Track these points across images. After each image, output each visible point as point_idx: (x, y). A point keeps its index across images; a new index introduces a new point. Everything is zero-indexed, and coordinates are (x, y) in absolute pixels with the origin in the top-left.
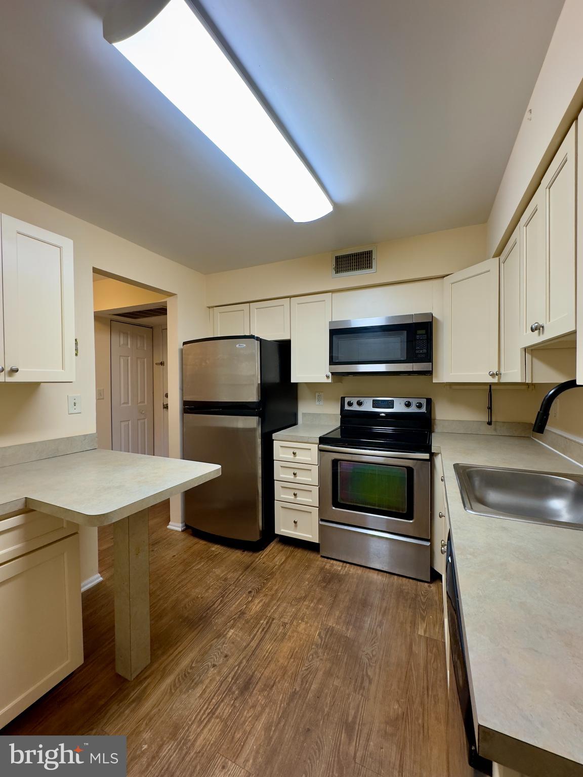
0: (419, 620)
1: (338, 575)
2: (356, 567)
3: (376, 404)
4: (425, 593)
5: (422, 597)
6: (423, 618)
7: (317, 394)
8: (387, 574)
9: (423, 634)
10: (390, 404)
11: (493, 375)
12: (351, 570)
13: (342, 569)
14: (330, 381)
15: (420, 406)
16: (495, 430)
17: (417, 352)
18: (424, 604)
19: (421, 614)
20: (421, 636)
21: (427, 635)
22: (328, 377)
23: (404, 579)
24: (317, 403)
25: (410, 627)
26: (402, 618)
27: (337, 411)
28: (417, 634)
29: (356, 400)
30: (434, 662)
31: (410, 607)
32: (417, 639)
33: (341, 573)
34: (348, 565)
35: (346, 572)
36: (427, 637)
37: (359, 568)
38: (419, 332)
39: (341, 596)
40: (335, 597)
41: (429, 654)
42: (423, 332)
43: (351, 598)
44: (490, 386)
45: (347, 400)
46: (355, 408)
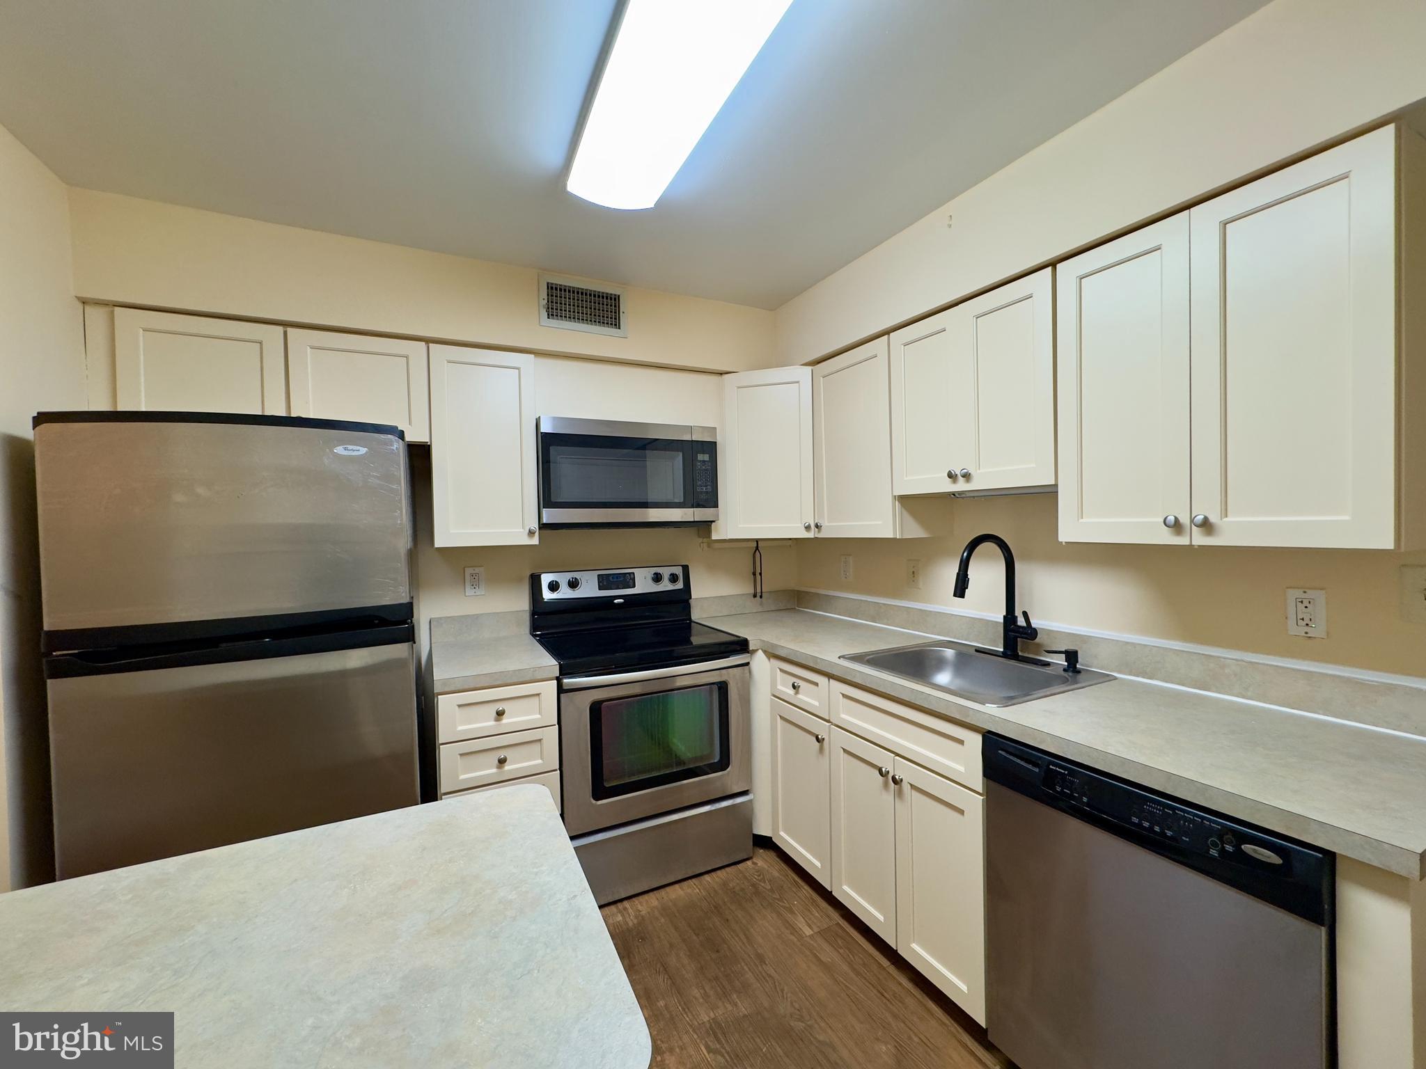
0: (789, 916)
1: (629, 930)
2: (640, 898)
3: (604, 582)
4: (759, 876)
5: (761, 883)
6: (792, 912)
7: (468, 571)
8: (693, 880)
9: (812, 932)
10: (629, 581)
11: (808, 528)
12: (640, 907)
13: (623, 915)
14: (535, 541)
15: (674, 578)
16: (761, 604)
17: (699, 489)
18: (772, 890)
19: (784, 907)
20: (812, 935)
21: (816, 930)
22: (531, 533)
23: (719, 872)
24: (469, 591)
25: (791, 934)
26: (774, 932)
27: (521, 603)
28: (806, 936)
29: (569, 576)
30: (854, 957)
31: (764, 908)
32: (812, 942)
33: (631, 924)
34: (626, 904)
35: (636, 917)
36: (819, 932)
37: (646, 897)
38: (700, 457)
39: (672, 961)
40: (665, 970)
41: (839, 950)
42: (706, 457)
43: (688, 953)
44: (757, 542)
45: (546, 579)
46: (565, 593)
